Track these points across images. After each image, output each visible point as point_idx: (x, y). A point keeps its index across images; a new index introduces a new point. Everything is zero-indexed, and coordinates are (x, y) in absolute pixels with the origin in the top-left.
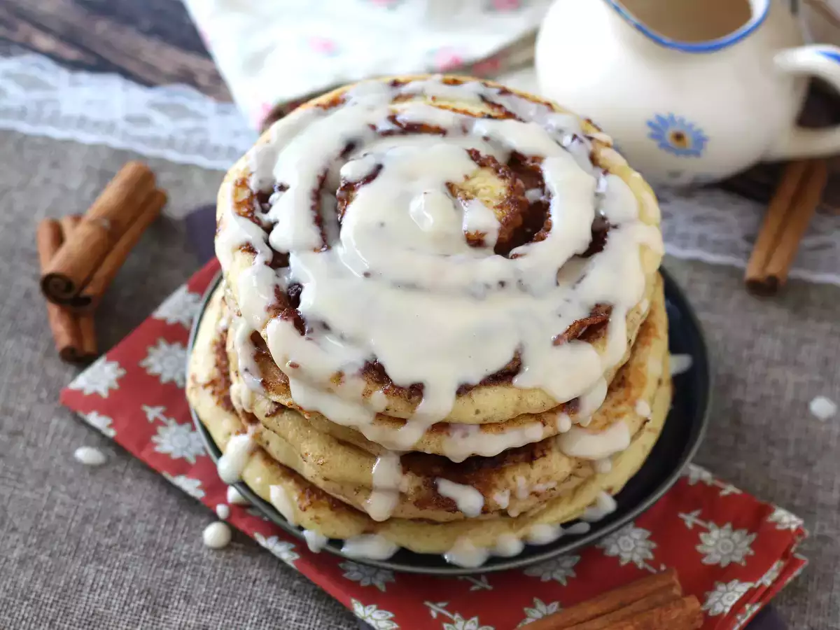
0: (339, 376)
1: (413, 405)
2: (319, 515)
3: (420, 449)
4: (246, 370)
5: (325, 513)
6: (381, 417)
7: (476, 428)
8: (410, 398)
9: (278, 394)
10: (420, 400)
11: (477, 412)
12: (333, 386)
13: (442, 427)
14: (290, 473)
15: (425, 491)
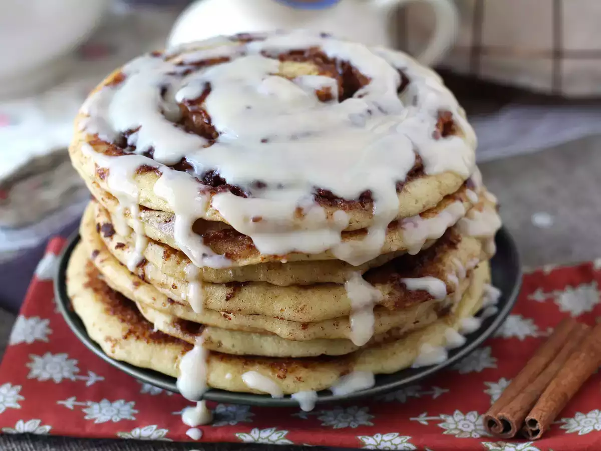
0: (299, 211)
1: (369, 212)
2: (298, 376)
3: (387, 248)
4: (204, 255)
5: (303, 373)
6: (347, 234)
7: (419, 216)
8: (364, 207)
9: (246, 257)
10: (372, 206)
11: (417, 202)
12: (299, 221)
13: (395, 225)
14: (249, 360)
15: (398, 294)
